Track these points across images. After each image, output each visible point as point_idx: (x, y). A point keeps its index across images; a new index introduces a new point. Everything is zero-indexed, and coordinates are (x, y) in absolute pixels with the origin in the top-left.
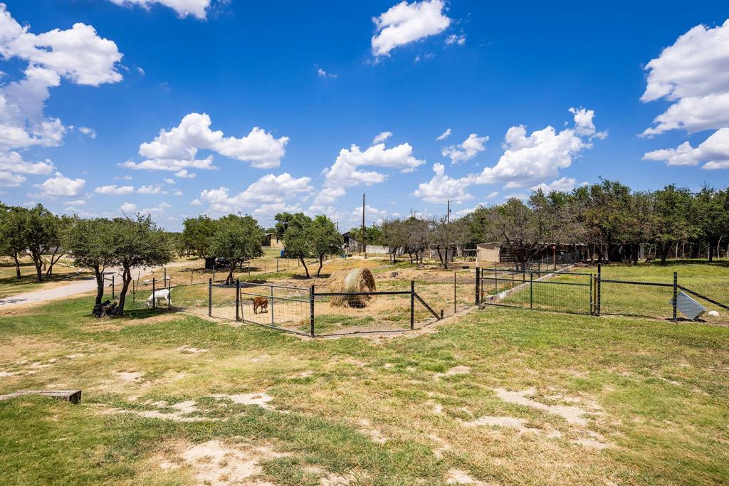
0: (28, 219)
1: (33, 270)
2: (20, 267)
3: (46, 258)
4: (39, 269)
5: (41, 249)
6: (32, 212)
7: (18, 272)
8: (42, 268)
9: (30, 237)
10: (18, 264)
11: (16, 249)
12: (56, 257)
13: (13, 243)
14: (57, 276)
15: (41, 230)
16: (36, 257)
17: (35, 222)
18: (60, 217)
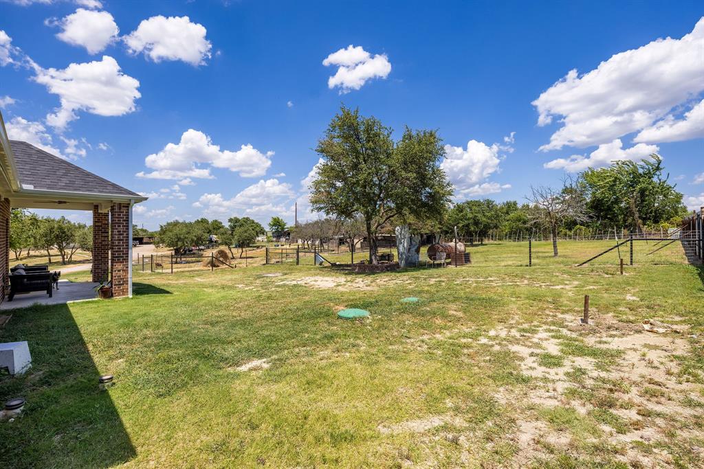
0: (56, 226)
1: (60, 259)
2: (51, 257)
3: (68, 251)
4: (64, 259)
5: (64, 245)
6: (59, 222)
7: (50, 260)
8: (65, 257)
9: (57, 237)
10: (49, 255)
11: (48, 245)
12: (74, 250)
13: (46, 241)
14: (75, 261)
15: (64, 232)
16: (61, 249)
17: (60, 228)
18: (76, 224)
